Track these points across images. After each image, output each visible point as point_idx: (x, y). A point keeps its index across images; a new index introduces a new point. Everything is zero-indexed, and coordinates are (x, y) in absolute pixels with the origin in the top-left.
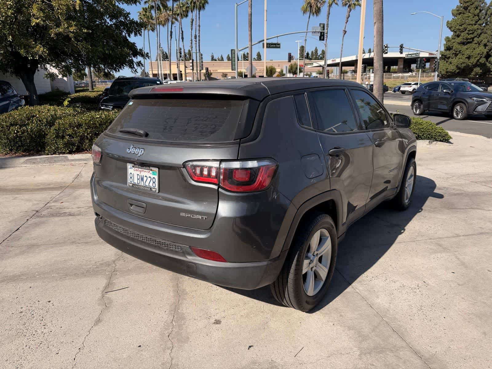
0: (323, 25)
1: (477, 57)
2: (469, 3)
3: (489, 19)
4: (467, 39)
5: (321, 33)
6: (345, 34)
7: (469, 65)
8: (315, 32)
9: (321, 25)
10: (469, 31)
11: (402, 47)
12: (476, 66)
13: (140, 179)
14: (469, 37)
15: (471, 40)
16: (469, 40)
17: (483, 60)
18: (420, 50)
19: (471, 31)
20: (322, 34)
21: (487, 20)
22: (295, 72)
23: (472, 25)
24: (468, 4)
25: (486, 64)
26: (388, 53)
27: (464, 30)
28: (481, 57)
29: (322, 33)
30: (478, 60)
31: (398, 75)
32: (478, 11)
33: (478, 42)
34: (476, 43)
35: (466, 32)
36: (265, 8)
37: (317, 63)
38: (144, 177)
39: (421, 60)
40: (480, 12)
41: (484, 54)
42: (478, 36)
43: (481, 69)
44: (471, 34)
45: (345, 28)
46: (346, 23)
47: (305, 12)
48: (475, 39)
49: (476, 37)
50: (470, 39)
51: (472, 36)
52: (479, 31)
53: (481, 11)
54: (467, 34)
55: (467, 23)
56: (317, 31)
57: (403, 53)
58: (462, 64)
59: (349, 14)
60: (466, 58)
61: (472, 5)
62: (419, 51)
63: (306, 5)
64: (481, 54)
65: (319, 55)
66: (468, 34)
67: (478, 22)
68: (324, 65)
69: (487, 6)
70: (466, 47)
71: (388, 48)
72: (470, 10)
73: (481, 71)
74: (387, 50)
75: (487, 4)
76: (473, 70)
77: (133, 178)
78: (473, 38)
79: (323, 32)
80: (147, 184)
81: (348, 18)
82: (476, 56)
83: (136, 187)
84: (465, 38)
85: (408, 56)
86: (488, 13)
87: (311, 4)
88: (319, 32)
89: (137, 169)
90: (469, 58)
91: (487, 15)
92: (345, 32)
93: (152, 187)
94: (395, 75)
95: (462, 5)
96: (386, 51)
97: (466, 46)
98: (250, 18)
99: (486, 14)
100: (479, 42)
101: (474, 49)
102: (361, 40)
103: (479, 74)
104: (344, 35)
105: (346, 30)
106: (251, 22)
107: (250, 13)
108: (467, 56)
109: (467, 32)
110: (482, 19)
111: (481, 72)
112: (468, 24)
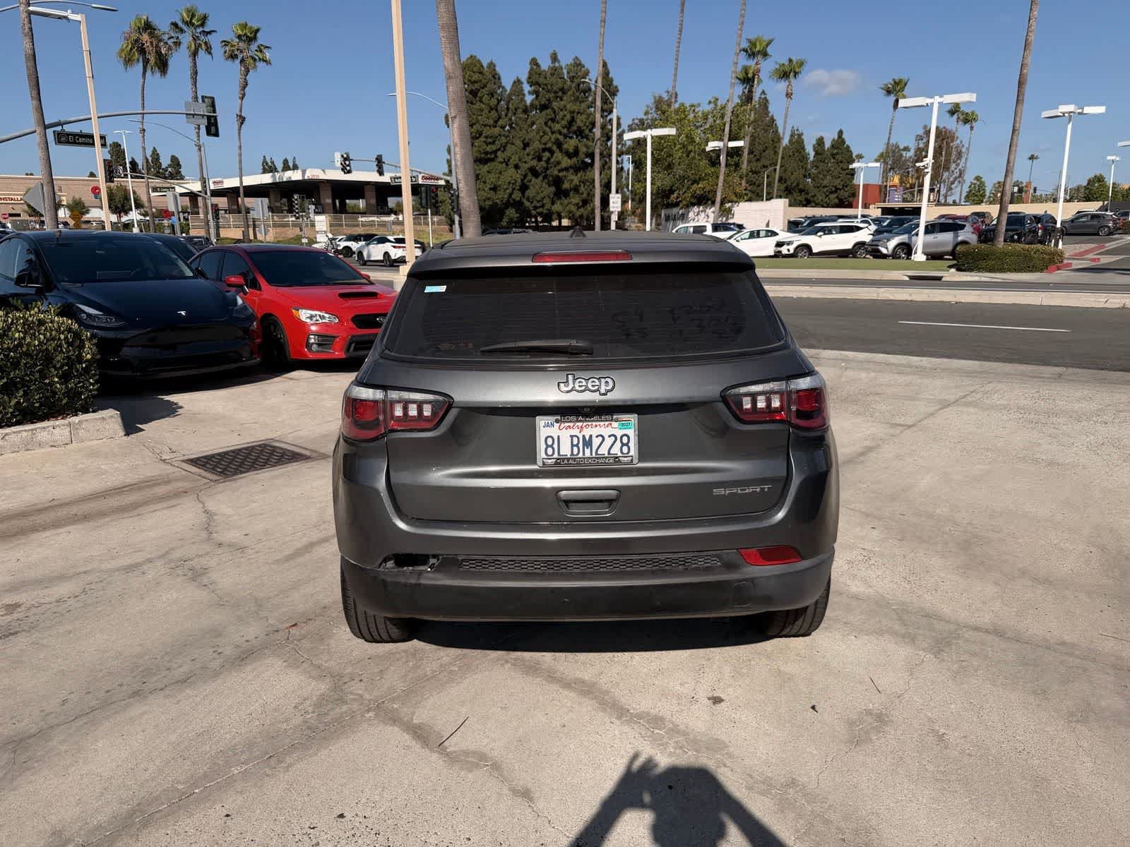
0: (210, 101)
1: (508, 188)
2: (479, 84)
3: (513, 118)
4: (486, 153)
5: (209, 118)
6: (242, 123)
7: (497, 202)
8: (193, 115)
9: (206, 100)
10: (486, 137)
11: (379, 161)
12: (508, 204)
13: (581, 445)
14: (489, 149)
15: (493, 156)
16: (489, 156)
17: (517, 196)
18: (418, 170)
19: (490, 138)
20: (213, 121)
21: (511, 119)
22: (123, 206)
23: (490, 126)
24: (477, 86)
25: (523, 203)
26: (353, 172)
27: (478, 136)
28: (514, 189)
29: (210, 120)
30: (510, 195)
31: (371, 219)
32: (494, 102)
33: (504, 159)
34: (501, 163)
35: (482, 139)
36: (85, 46)
37: (184, 185)
38: (594, 438)
39: (427, 191)
40: (498, 103)
41: (518, 184)
42: (502, 149)
43: (516, 212)
44: (490, 143)
45: (241, 111)
46: (242, 98)
47: (128, 61)
48: (499, 153)
49: (499, 149)
50: (491, 153)
51: (494, 147)
52: (504, 140)
53: (499, 101)
54: (484, 144)
55: (481, 122)
56: (199, 113)
57: (385, 174)
58: (485, 201)
59: (245, 79)
60: (490, 189)
61: (483, 88)
62: (417, 172)
63: (130, 46)
64: (513, 184)
65: (163, 167)
66: (487, 144)
67: (499, 123)
68: (200, 192)
69: (507, 93)
70: (486, 168)
71: (351, 162)
72: (481, 98)
73: (518, 215)
74: (349, 165)
75: (506, 91)
76: (505, 213)
77: (555, 446)
78: (495, 152)
79: (213, 116)
80: (604, 451)
81: (245, 88)
82: (505, 187)
83: (571, 464)
84: (482, 151)
85: (396, 180)
86: (510, 106)
87: (143, 44)
88: (203, 116)
89: (571, 424)
90: (494, 189)
91: (510, 111)
92: (242, 120)
93: (620, 454)
94: (363, 219)
95: (466, 86)
96: (348, 168)
97: (486, 166)
98: (33, 64)
99: (508, 109)
100: (506, 160)
101: (501, 173)
102: (404, 148)
103: (515, 220)
104: (241, 126)
105: (243, 115)
106: (37, 77)
107: (30, 52)
108: (492, 186)
109: (484, 139)
110: (503, 116)
111: (517, 217)
112: (483, 125)
